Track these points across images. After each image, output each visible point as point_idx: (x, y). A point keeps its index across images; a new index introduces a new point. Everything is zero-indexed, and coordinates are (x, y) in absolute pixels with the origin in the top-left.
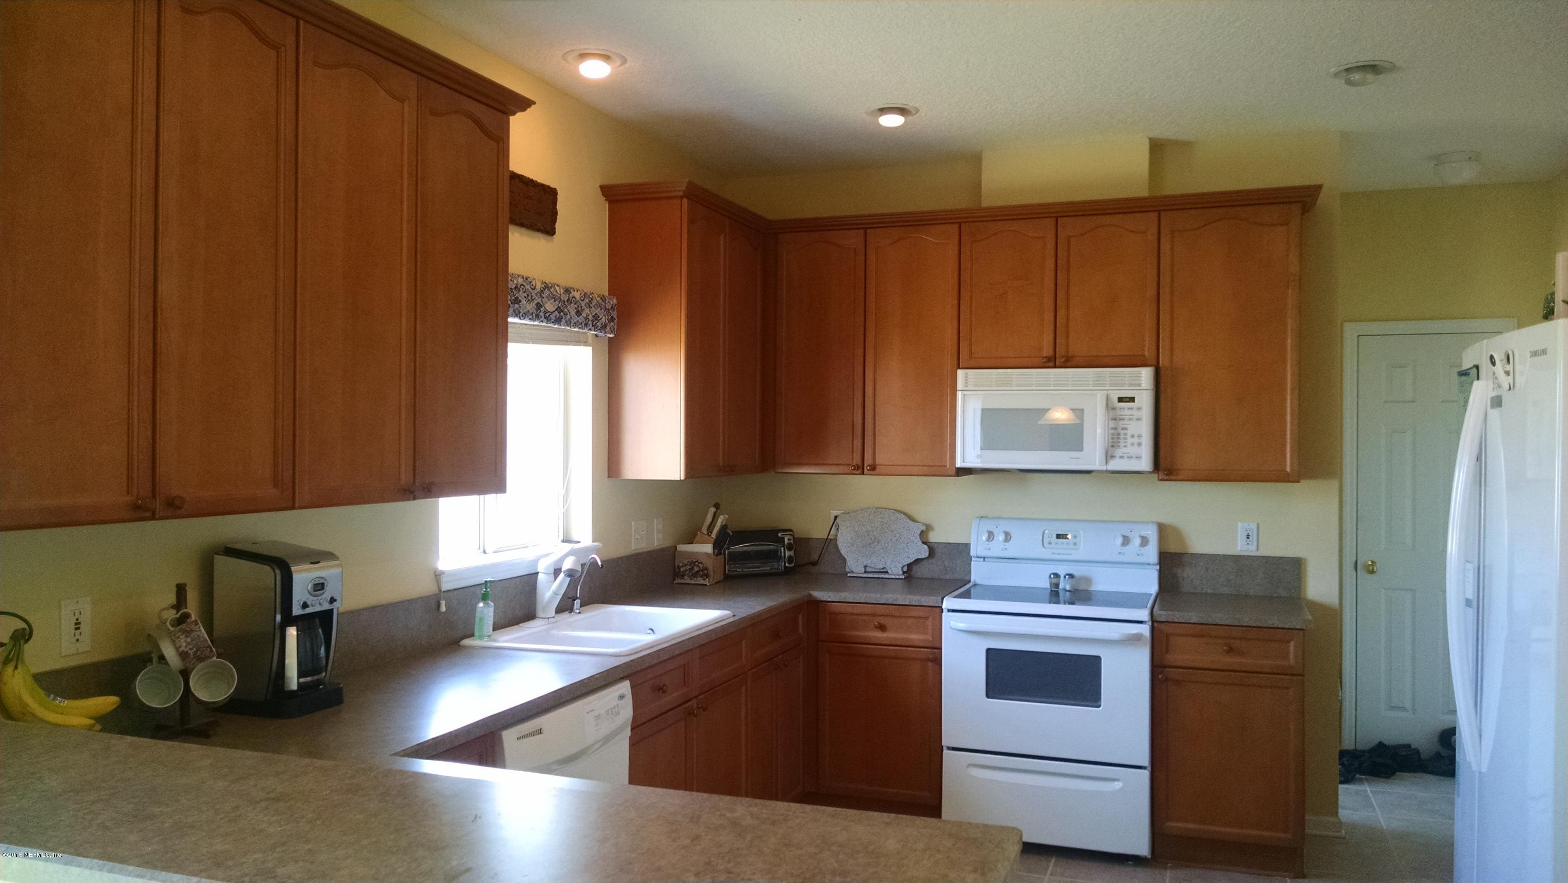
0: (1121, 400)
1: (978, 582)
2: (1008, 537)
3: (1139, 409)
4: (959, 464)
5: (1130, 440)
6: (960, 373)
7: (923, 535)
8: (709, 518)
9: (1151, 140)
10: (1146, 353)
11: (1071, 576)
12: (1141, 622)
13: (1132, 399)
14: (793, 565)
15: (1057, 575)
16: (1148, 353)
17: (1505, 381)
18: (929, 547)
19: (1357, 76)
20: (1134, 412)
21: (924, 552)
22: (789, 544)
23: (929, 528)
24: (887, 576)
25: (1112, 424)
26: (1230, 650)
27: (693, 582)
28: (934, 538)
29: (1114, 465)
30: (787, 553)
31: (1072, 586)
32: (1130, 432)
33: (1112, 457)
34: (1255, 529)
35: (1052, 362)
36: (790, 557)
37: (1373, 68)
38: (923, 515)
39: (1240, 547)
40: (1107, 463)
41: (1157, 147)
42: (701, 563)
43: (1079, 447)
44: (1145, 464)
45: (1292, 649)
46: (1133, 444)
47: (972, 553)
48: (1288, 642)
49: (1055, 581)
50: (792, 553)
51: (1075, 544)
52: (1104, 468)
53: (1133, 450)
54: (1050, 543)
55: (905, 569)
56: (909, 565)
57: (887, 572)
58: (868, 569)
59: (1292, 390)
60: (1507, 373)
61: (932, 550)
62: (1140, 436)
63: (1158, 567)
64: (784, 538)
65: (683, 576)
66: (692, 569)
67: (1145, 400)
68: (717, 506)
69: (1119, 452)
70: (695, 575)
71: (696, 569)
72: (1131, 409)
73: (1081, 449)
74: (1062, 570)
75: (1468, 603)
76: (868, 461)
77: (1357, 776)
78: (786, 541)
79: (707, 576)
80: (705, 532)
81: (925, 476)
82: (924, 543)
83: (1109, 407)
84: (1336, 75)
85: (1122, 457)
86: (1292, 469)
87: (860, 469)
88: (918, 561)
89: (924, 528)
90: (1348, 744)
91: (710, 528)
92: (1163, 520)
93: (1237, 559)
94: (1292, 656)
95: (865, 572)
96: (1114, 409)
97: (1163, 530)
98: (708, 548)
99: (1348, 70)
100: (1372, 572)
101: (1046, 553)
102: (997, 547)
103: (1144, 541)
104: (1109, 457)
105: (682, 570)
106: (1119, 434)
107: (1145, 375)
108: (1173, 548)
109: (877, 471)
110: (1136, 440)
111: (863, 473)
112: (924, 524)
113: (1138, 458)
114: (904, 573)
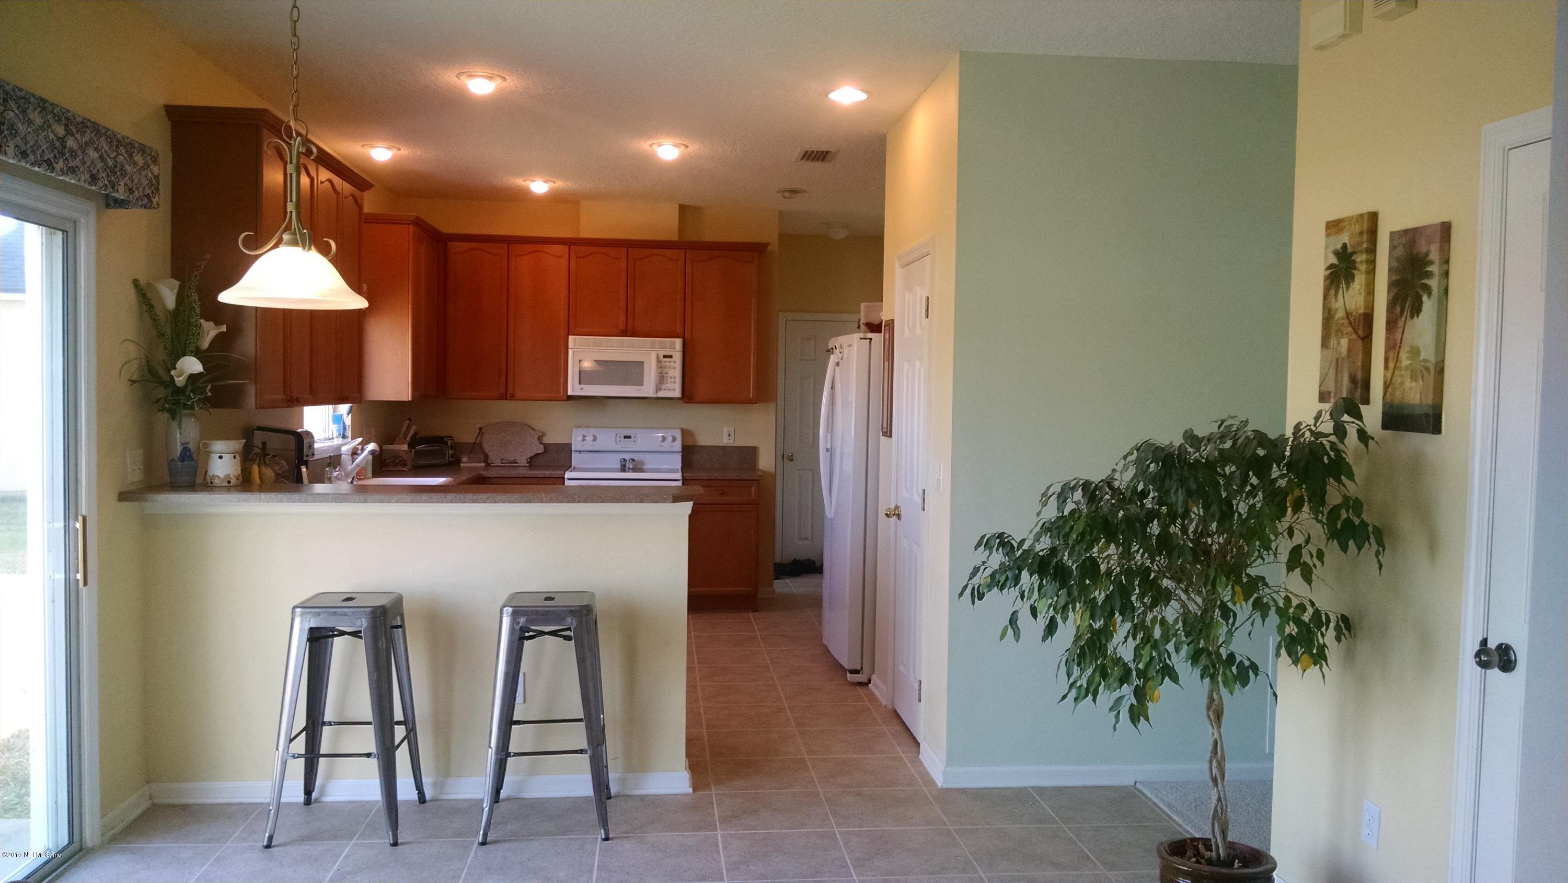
0: (665, 357)
1: (576, 466)
2: (595, 439)
3: (675, 362)
4: (570, 393)
5: (669, 380)
6: (571, 338)
7: (540, 438)
8: (404, 429)
9: (679, 205)
10: (678, 331)
11: (633, 460)
12: (677, 480)
13: (671, 357)
14: (453, 460)
15: (625, 460)
16: (679, 330)
17: (840, 356)
18: (544, 446)
19: (787, 194)
20: (672, 364)
21: (541, 450)
22: (451, 446)
23: (544, 434)
24: (517, 465)
25: (660, 371)
26: (723, 493)
27: (395, 469)
28: (546, 440)
29: (661, 394)
30: (450, 452)
31: (634, 466)
32: (669, 375)
33: (660, 389)
34: (733, 430)
35: (624, 333)
36: (452, 454)
37: (794, 192)
38: (540, 425)
39: (725, 441)
40: (657, 392)
41: (683, 209)
42: (401, 457)
43: (640, 383)
44: (677, 393)
45: (753, 491)
46: (671, 382)
47: (573, 449)
48: (751, 487)
49: (623, 463)
50: (453, 452)
51: (635, 441)
52: (655, 396)
53: (670, 386)
54: (620, 441)
55: (529, 460)
56: (531, 458)
57: (517, 463)
58: (504, 461)
59: (754, 354)
60: (841, 353)
61: (546, 447)
62: (675, 378)
63: (681, 454)
64: (447, 442)
65: (388, 465)
66: (395, 461)
67: (678, 357)
68: (410, 419)
69: (664, 386)
70: (397, 465)
71: (398, 461)
72: (670, 362)
73: (642, 385)
74: (627, 457)
75: (827, 450)
76: (510, 391)
77: (782, 576)
78: (449, 444)
79: (405, 465)
80: (402, 437)
81: (547, 400)
82: (541, 444)
83: (659, 361)
84: (778, 192)
85: (665, 389)
86: (753, 397)
87: (504, 397)
88: (537, 455)
89: (540, 434)
90: (778, 559)
91: (406, 435)
92: (684, 426)
93: (724, 448)
94: (753, 494)
95: (502, 463)
96: (661, 362)
97: (684, 433)
98: (405, 447)
99: (784, 191)
100: (792, 460)
101: (618, 448)
102: (589, 445)
103: (674, 439)
104: (658, 389)
105: (387, 461)
106: (663, 376)
107: (678, 342)
108: (690, 443)
109: (516, 398)
110: (672, 380)
111: (506, 399)
112: (540, 432)
113: (674, 390)
114: (528, 463)
